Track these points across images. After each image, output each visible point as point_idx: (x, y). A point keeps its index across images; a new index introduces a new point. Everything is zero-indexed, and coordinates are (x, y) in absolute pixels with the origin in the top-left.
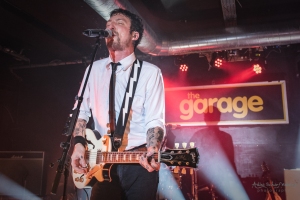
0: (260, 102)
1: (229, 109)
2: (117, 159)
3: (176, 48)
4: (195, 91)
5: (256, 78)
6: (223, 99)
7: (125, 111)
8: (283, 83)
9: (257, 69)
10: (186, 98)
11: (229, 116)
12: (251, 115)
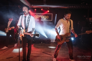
0: (48, 17)
1: (43, 18)
2: (26, 33)
3: (35, 6)
4: (37, 14)
5: (48, 13)
6: (42, 16)
7: (27, 25)
8: (52, 14)
9: (48, 11)
10: (36, 15)
11: (43, 19)
12: (47, 19)
